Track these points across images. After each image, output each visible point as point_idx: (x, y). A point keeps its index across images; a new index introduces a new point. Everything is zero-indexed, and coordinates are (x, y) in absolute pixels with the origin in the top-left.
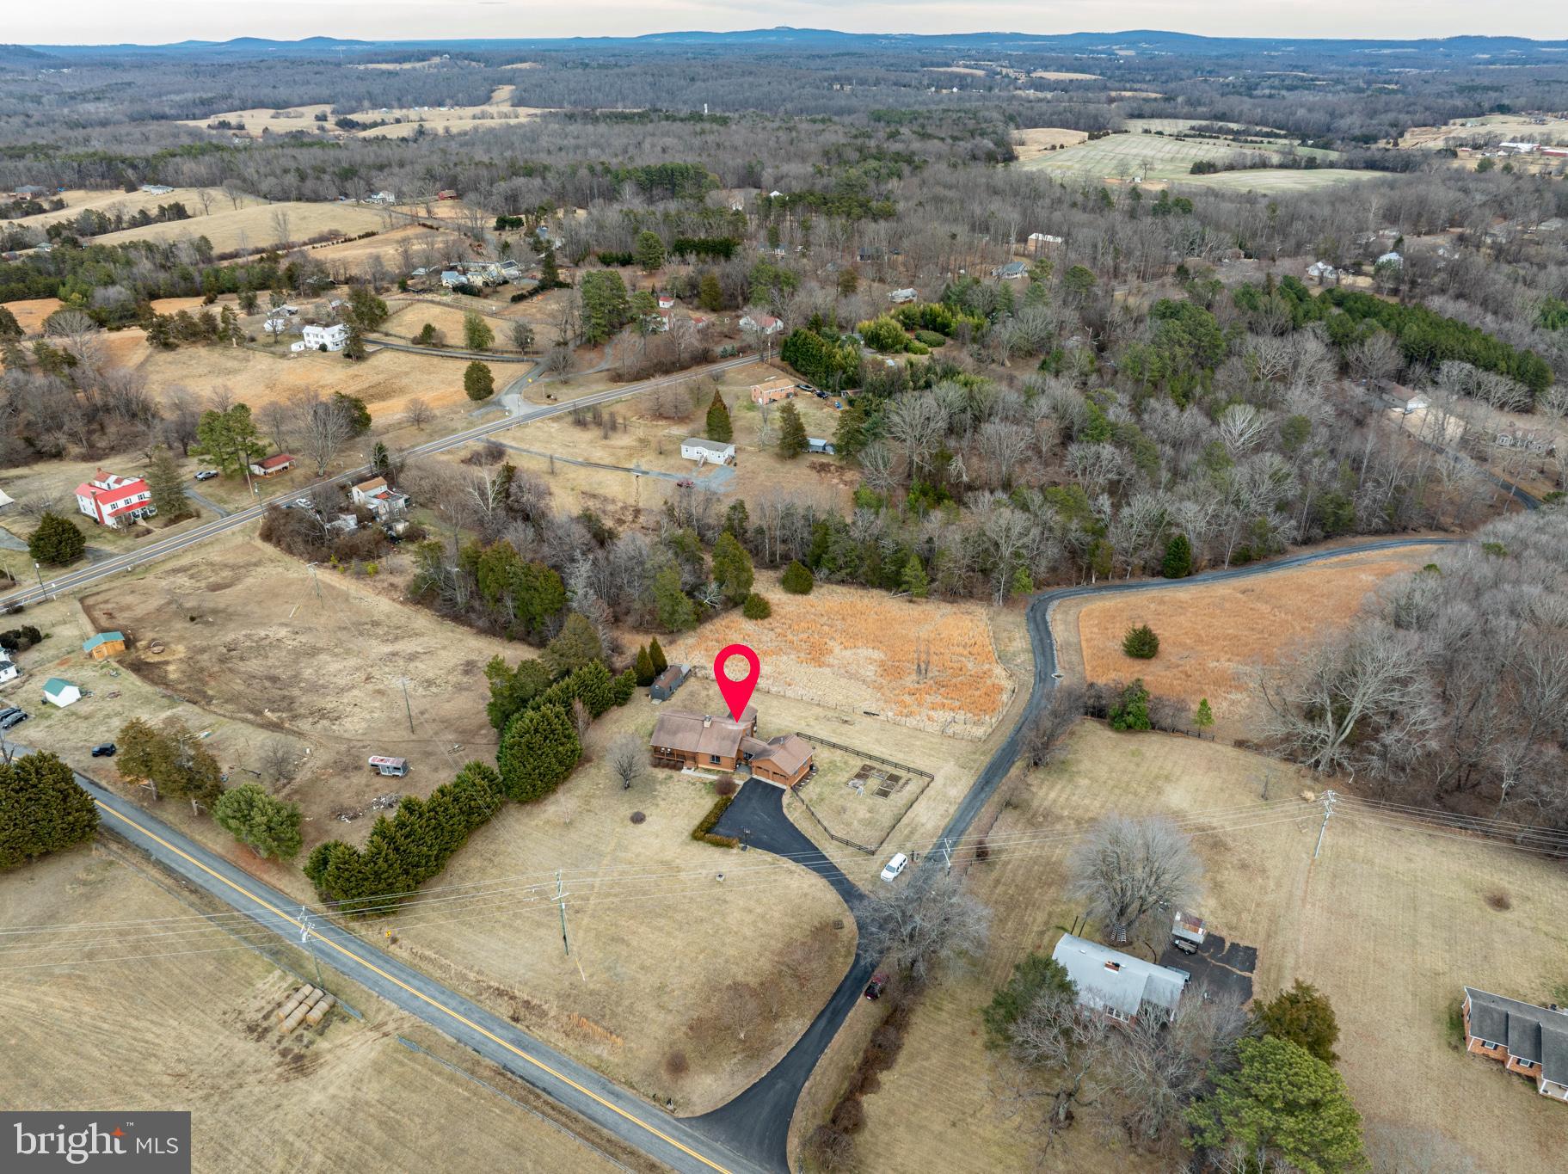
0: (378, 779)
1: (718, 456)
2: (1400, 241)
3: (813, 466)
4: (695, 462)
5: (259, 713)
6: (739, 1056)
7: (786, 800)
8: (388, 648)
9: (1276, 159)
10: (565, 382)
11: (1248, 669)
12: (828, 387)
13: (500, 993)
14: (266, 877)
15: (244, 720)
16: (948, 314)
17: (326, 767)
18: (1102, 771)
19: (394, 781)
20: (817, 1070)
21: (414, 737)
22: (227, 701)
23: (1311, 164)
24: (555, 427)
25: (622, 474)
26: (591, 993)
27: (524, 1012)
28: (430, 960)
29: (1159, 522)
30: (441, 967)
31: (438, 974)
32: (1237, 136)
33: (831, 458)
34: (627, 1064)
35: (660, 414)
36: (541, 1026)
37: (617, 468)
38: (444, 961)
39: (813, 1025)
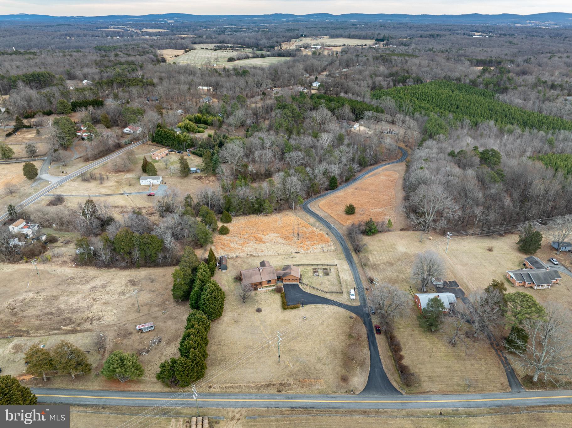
0: (143, 335)
1: (156, 181)
2: (317, 78)
3: (195, 178)
4: (149, 186)
5: (59, 329)
6: (358, 368)
7: (301, 286)
8: (88, 286)
9: (251, 55)
10: (65, 165)
11: (382, 209)
12: (180, 149)
13: (268, 385)
14: (131, 389)
15: (55, 334)
16: (205, 117)
17: (116, 338)
18: (377, 248)
19: (152, 333)
20: (382, 361)
21: (141, 314)
22: (37, 330)
23: (262, 56)
24: (75, 184)
25: (121, 196)
26: (299, 371)
27: (281, 388)
28: (231, 387)
29: (325, 173)
30: (237, 388)
31: (237, 390)
32: (232, 48)
33: (200, 174)
34: (329, 387)
35: (118, 170)
36: (291, 389)
37: (116, 194)
38: (237, 385)
39: (370, 349)
